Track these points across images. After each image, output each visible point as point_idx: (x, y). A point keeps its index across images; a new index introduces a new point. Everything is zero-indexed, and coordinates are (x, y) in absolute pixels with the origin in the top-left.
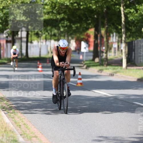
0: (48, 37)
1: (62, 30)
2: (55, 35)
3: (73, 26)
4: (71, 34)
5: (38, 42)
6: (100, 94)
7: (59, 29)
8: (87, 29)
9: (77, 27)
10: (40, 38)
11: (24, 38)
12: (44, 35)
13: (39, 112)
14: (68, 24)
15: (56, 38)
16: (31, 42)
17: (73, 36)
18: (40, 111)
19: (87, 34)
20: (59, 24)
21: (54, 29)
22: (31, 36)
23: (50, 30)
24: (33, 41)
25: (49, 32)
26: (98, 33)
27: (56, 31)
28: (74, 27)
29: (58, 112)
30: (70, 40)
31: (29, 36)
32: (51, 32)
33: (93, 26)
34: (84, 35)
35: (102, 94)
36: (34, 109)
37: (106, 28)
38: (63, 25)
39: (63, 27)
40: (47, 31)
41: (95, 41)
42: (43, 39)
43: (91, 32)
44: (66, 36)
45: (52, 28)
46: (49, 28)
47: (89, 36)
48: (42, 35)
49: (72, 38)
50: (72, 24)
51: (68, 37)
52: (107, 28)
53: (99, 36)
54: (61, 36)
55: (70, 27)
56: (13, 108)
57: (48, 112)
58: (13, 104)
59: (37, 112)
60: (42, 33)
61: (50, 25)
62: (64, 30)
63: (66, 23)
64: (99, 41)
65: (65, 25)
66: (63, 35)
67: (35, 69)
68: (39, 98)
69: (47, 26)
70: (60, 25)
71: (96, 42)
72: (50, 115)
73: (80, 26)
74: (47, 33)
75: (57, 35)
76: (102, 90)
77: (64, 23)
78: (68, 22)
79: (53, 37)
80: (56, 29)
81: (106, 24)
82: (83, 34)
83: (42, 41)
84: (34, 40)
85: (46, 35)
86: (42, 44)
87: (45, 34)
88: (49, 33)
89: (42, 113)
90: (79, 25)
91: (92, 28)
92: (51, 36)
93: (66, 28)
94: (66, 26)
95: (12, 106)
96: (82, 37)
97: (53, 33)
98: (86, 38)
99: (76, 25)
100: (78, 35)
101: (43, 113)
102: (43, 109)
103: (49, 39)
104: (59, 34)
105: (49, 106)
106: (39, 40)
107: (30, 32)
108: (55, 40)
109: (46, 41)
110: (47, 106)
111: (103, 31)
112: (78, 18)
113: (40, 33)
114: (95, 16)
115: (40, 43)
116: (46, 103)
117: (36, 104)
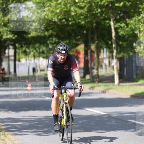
0: (37, 54)
1: (50, 47)
2: (43, 52)
5: (26, 60)
6: (93, 112)
7: (47, 46)
8: (77, 45)
10: (28, 56)
11: (12, 56)
12: (32, 53)
13: (30, 133)
14: (57, 40)
15: (45, 55)
16: (19, 61)
18: (31, 132)
19: (77, 50)
20: (48, 40)
21: (42, 46)
22: (19, 54)
23: (38, 47)
24: (21, 60)
25: (37, 49)
26: (88, 49)
27: (44, 48)
29: (50, 133)
31: (17, 54)
32: (39, 49)
33: (83, 42)
34: (73, 51)
35: (95, 112)
36: (25, 130)
38: (51, 41)
39: (51, 43)
40: (35, 49)
41: (85, 58)
42: (31, 57)
43: (81, 48)
45: (40, 45)
46: (37, 45)
47: (78, 53)
48: (30, 53)
50: (60, 41)
52: (97, 44)
53: (89, 51)
54: (50, 53)
56: (3, 130)
57: (40, 133)
58: (2, 126)
59: (28, 133)
60: (30, 50)
61: (38, 43)
62: (53, 47)
63: (54, 39)
64: (89, 57)
65: (54, 42)
66: (51, 52)
69: (35, 43)
70: (48, 42)
71: (86, 58)
73: (70, 42)
74: (35, 51)
75: (46, 52)
77: (52, 40)
78: (56, 38)
79: (41, 54)
80: (44, 46)
81: (96, 39)
83: (30, 58)
84: (22, 58)
85: (34, 53)
86: (30, 62)
87: (33, 51)
88: (37, 51)
90: (68, 41)
91: (81, 43)
92: (40, 53)
93: (55, 45)
95: (2, 128)
96: (72, 53)
97: (41, 50)
98: (76, 54)
101: (35, 134)
102: (34, 130)
103: (37, 57)
104: (47, 51)
105: (40, 126)
106: (27, 58)
107: (17, 50)
108: (44, 58)
109: (34, 59)
110: (38, 126)
111: (93, 47)
112: (66, 34)
113: (28, 51)
114: (85, 32)
115: (28, 61)
116: (37, 123)
117: (27, 125)
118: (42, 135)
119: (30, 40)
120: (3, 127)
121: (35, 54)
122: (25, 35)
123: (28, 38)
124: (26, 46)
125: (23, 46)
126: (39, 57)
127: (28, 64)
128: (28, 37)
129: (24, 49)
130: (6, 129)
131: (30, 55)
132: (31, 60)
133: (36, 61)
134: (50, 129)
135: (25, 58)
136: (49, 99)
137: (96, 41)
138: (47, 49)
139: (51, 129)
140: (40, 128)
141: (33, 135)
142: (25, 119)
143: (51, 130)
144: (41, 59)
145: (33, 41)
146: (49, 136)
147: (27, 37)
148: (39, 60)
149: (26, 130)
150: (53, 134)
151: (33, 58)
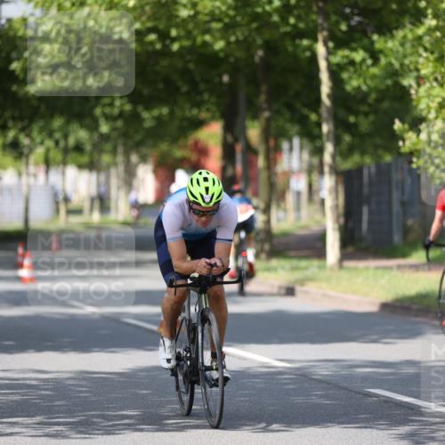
0: (56, 155)
1: (104, 128)
2: (79, 148)
3: (145, 115)
4: (138, 146)
5: (20, 175)
6: (245, 359)
7: (93, 127)
8: (199, 124)
9: (159, 119)
10: (24, 160)
12: (40, 151)
13: (24, 430)
14: (128, 107)
15: (85, 159)
17: (144, 150)
18: (27, 426)
19: (196, 143)
20: (95, 106)
21: (74, 126)
23: (60, 129)
25: (58, 135)
26: (236, 140)
27: (82, 134)
28: (148, 117)
29: (93, 430)
30: (136, 166)
32: (66, 137)
33: (217, 114)
34: (185, 147)
35: (252, 361)
36: (5, 420)
37: (262, 120)
38: (107, 110)
39: (108, 118)
40: (50, 135)
41: (224, 169)
42: (36, 164)
43: (212, 134)
44: (120, 149)
45: (68, 122)
46: (57, 122)
47: (203, 151)
48: (31, 150)
49: (144, 159)
50: (140, 109)
51: (127, 154)
52: (268, 120)
53: (239, 148)
54: (101, 151)
55: (133, 119)
57: (57, 428)
59: (16, 430)
60: (33, 140)
61: (62, 114)
62: (114, 129)
63: (118, 102)
64: (239, 167)
65: (116, 111)
66: (108, 147)
67: (9, 273)
68: (24, 379)
69: (52, 116)
70: (98, 111)
71: (230, 172)
72: (65, 441)
73: (172, 113)
74: (50, 143)
75: (88, 147)
76: (253, 346)
77: (111, 105)
79: (72, 155)
80: (82, 126)
81: (265, 106)
82: (182, 142)
83: (32, 169)
85: (48, 150)
86: (32, 180)
87: (42, 143)
88: (57, 143)
89: (34, 432)
90: (165, 111)
91: (213, 118)
92: (66, 151)
93: (119, 123)
94: (121, 115)
96: (179, 153)
97: (71, 141)
98: (194, 157)
99: (156, 112)
100: (164, 147)
101: (39, 432)
102: (38, 419)
103: (58, 164)
104: (95, 146)
105: (59, 406)
106: (23, 168)
108: (81, 167)
109: (47, 172)
110: (53, 406)
111: (254, 132)
112: (161, 86)
113: (25, 141)
114: (226, 78)
115: (24, 179)
116: (48, 395)
117: (12, 401)
118: (65, 437)
119: (35, 103)
121: (52, 154)
122: (14, 88)
123: (28, 98)
124: (20, 125)
125: (10, 124)
126: (64, 163)
127: (25, 189)
128: (27, 93)
129: (11, 134)
131: (32, 158)
132: (35, 176)
133: (55, 177)
134: (93, 416)
135: (13, 166)
136: (94, 313)
137: (263, 110)
138: (91, 135)
139: (98, 416)
140: (58, 412)
141: (32, 436)
142: (7, 382)
143: (95, 420)
144: (71, 171)
145: (43, 108)
146: (89, 440)
147: (21, 93)
148: (64, 173)
149: (10, 420)
150: (103, 434)
151: (42, 168)
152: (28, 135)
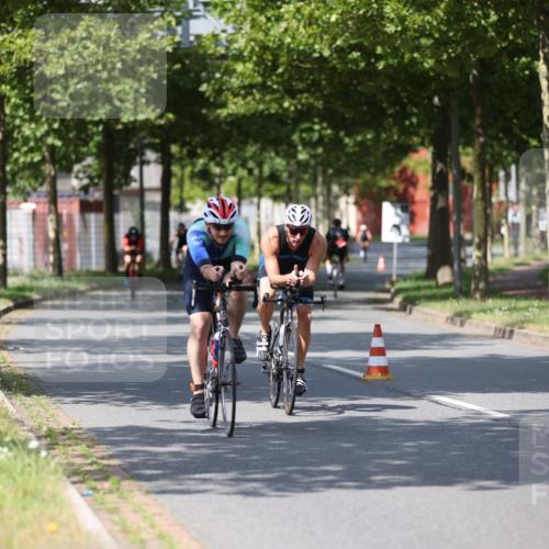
0: (250, 185)
1: (302, 156)
2: (274, 178)
3: (347, 140)
7: (290, 154)
8: (407, 149)
9: (361, 144)
10: (215, 190)
12: (232, 180)
14: (329, 132)
15: (282, 190)
16: (182, 209)
18: (221, 483)
19: (404, 170)
20: (293, 132)
21: (271, 154)
22: (181, 185)
23: (253, 157)
24: (188, 205)
25: (251, 164)
27: (279, 162)
28: (350, 143)
30: (337, 197)
31: (174, 182)
32: (260, 165)
33: (427, 141)
36: (197, 476)
37: (477, 146)
38: (305, 136)
40: (244, 165)
41: (434, 200)
43: (421, 161)
44: (320, 179)
45: (263, 149)
46: (251, 149)
47: (411, 181)
48: (223, 176)
50: (342, 134)
51: (327, 184)
52: (484, 146)
53: (451, 176)
54: (299, 180)
56: (114, 473)
58: (111, 457)
59: (210, 487)
60: (224, 168)
61: (256, 140)
62: (312, 156)
63: (317, 127)
64: (451, 197)
65: (316, 136)
66: (306, 176)
69: (245, 143)
70: (295, 137)
71: (441, 204)
73: (376, 138)
74: (243, 172)
75: (284, 176)
76: (469, 395)
77: (311, 130)
78: (325, 124)
79: (268, 185)
80: (278, 154)
81: (480, 131)
82: (388, 171)
84: (192, 199)
85: (240, 180)
87: (234, 174)
88: (250, 172)
90: (369, 136)
91: (422, 144)
92: (261, 180)
93: (320, 150)
94: (321, 141)
95: (109, 466)
96: (384, 183)
97: (266, 169)
98: (401, 187)
99: (359, 138)
103: (252, 196)
104: (291, 175)
107: (175, 169)
108: (276, 199)
109: (239, 204)
111: (467, 160)
113: (215, 170)
114: (436, 100)
118: (262, 495)
119: (226, 127)
120: (114, 462)
121: (245, 184)
122: (204, 111)
124: (210, 152)
125: (200, 151)
126: (259, 195)
129: (201, 162)
130: (124, 470)
131: (224, 188)
133: (248, 209)
137: (478, 135)
138: (288, 163)
140: (256, 467)
145: (235, 133)
147: (212, 117)
152: (219, 164)
